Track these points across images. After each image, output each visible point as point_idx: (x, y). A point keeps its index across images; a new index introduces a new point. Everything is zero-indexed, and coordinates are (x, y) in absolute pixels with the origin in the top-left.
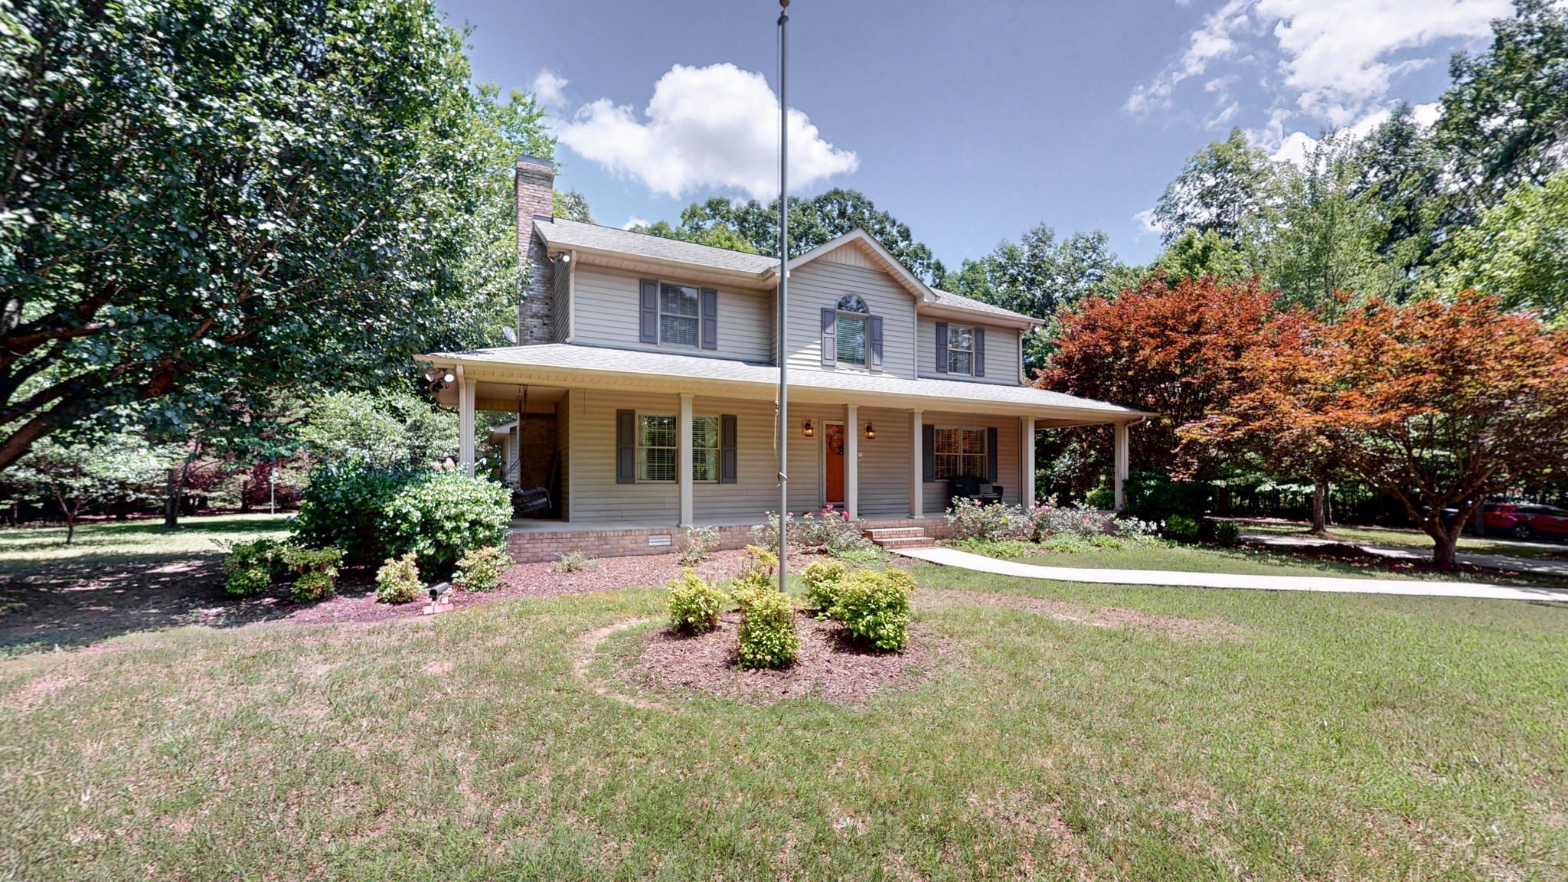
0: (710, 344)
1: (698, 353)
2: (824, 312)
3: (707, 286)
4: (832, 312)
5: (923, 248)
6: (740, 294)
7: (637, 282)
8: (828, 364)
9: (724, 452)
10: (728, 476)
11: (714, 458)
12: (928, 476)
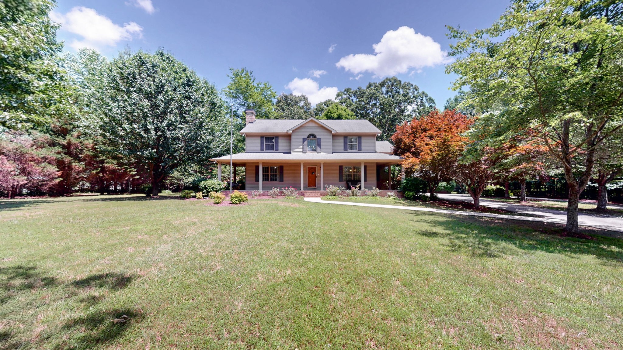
1: (274, 152)
2: (303, 139)
3: (276, 136)
4: (306, 139)
5: (423, 93)
6: (285, 137)
7: (260, 138)
8: (304, 152)
9: (280, 174)
10: (282, 180)
11: (278, 176)
12: (341, 180)
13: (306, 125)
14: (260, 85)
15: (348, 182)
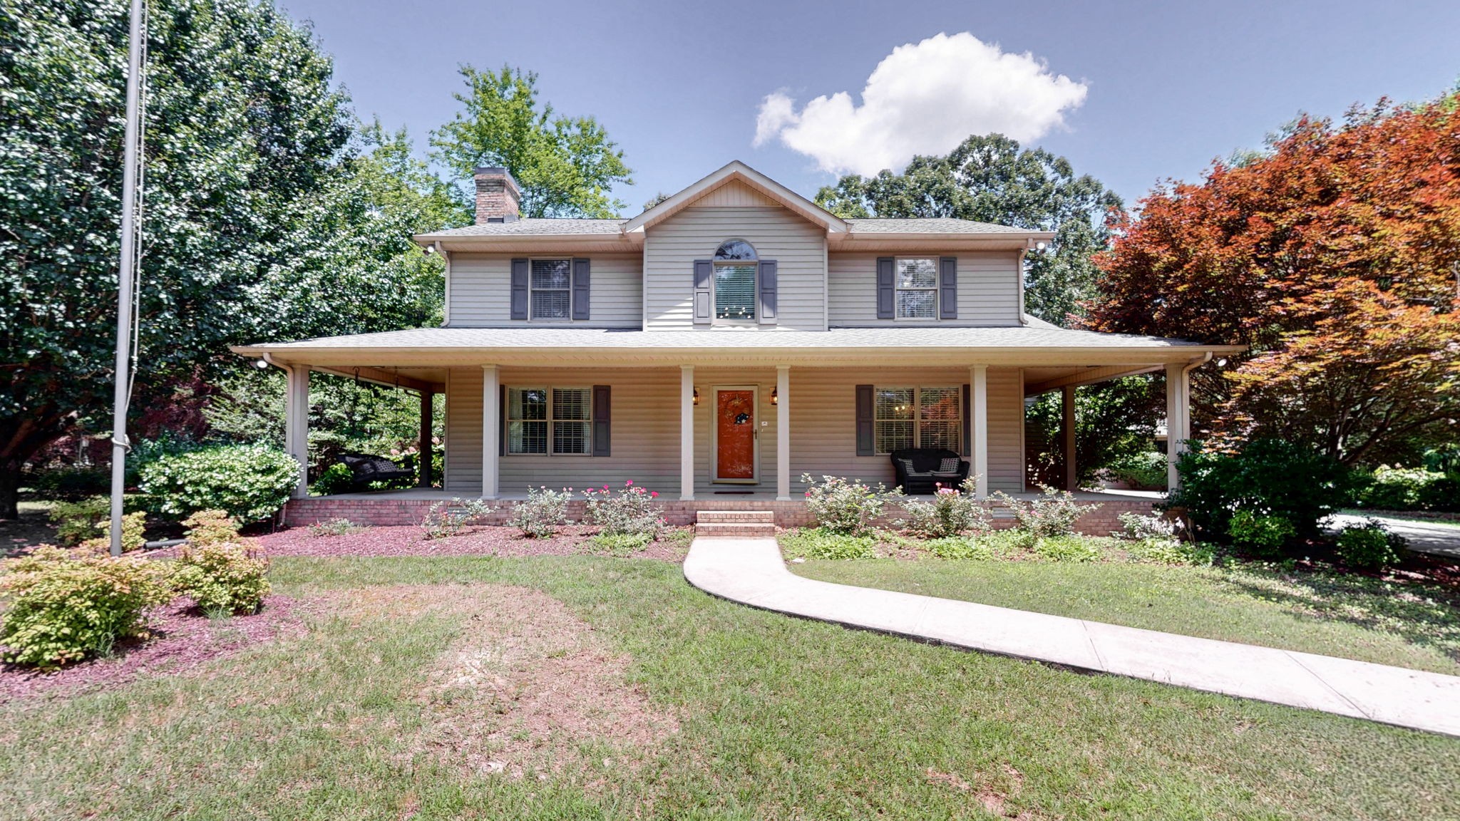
0: (582, 315)
1: (568, 324)
2: (698, 264)
3: (577, 256)
4: (707, 263)
6: (615, 259)
7: (509, 262)
8: (701, 324)
9: (596, 424)
10: (602, 449)
11: (588, 430)
12: (863, 448)
13: (705, 203)
14: (565, 130)
15: (897, 456)
